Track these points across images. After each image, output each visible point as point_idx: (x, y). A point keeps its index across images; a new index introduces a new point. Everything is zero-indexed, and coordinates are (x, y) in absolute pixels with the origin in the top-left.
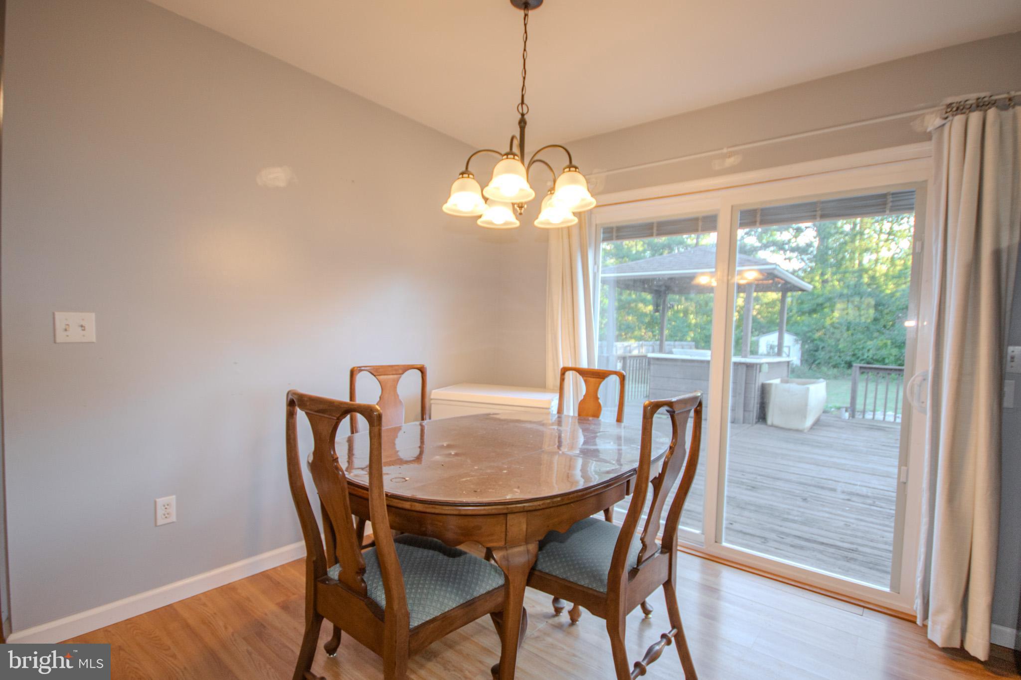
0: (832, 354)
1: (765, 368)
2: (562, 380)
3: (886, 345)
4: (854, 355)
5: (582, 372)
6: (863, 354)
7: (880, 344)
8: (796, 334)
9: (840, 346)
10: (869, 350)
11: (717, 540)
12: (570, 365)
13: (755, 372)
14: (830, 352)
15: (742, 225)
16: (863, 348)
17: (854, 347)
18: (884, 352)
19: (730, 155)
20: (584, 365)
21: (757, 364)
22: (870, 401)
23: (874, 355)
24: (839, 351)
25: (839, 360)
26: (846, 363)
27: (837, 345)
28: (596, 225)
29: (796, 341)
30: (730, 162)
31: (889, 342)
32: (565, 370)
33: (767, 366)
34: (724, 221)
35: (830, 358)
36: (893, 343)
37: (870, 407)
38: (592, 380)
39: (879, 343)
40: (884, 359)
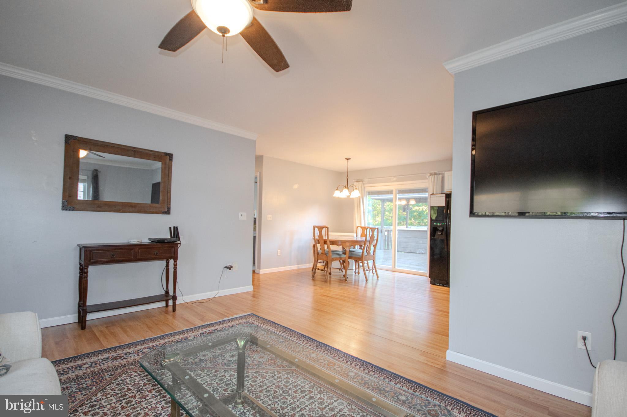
2: (357, 229)
5: (361, 227)
11: (395, 267)
12: (359, 226)
15: (398, 193)
19: (395, 178)
20: (363, 226)
28: (366, 191)
30: (394, 179)
32: (357, 227)
34: (394, 192)
38: (363, 229)
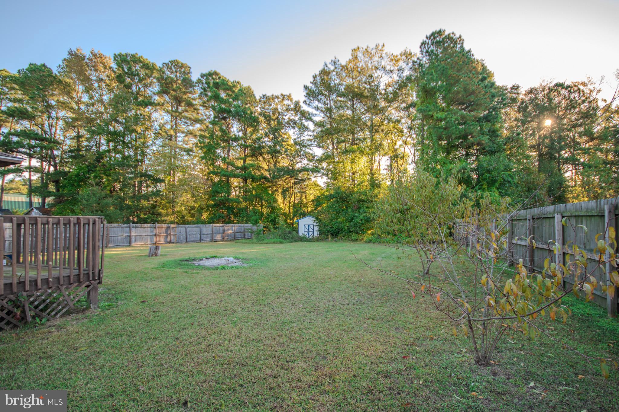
29: (315, 221)
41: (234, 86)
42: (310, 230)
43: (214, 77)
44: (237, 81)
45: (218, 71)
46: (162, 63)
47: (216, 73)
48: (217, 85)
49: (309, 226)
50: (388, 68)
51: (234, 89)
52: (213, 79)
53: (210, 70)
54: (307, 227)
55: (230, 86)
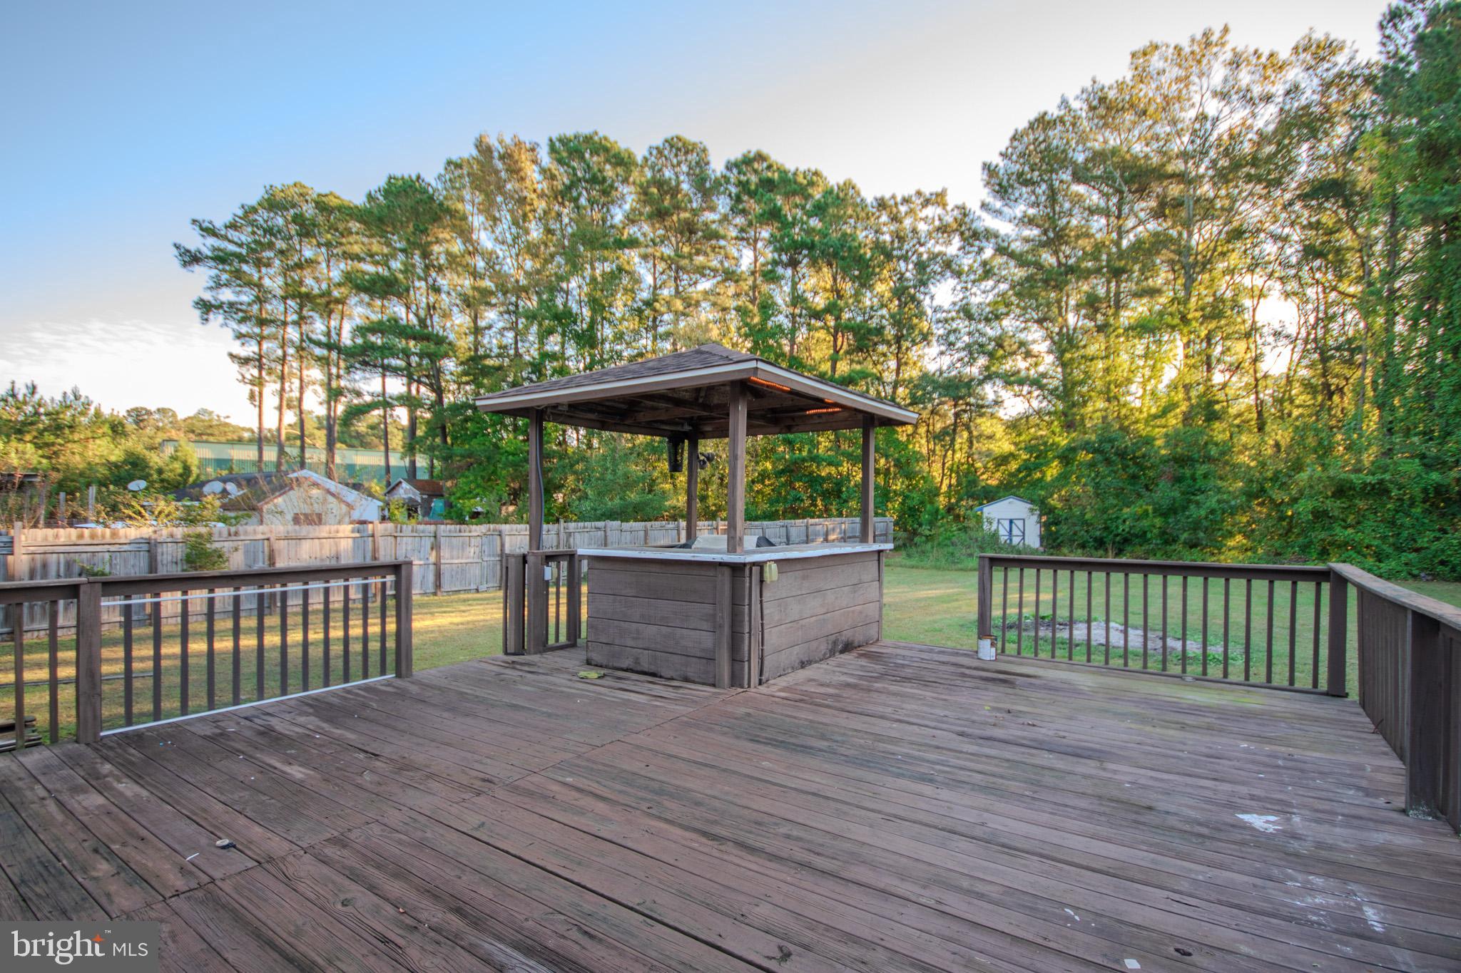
0: (1077, 528)
1: (772, 572)
3: (1146, 511)
4: (1106, 528)
6: (1117, 527)
7: (1140, 511)
8: (1032, 502)
9: (1088, 516)
10: (1124, 521)
13: (747, 579)
14: (1075, 525)
16: (1117, 518)
17: (1105, 516)
18: (1145, 523)
21: (745, 564)
22: (1080, 601)
23: (1131, 528)
24: (1086, 523)
25: (1086, 537)
26: (1096, 540)
27: (1083, 515)
29: (1032, 510)
31: (1150, 508)
33: (774, 566)
35: (1075, 533)
36: (1155, 511)
37: (1080, 613)
39: (1136, 509)
40: (1145, 533)
41: (811, 184)
42: (1015, 531)
43: (756, 165)
44: (813, 169)
45: (765, 151)
46: (647, 147)
47: (760, 157)
48: (768, 185)
49: (1011, 522)
50: (1257, 90)
51: (810, 191)
52: (756, 171)
53: (745, 151)
54: (1006, 524)
55: (801, 184)
